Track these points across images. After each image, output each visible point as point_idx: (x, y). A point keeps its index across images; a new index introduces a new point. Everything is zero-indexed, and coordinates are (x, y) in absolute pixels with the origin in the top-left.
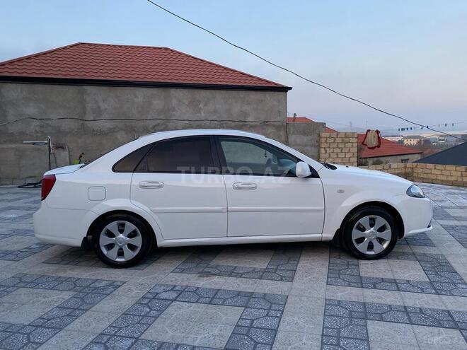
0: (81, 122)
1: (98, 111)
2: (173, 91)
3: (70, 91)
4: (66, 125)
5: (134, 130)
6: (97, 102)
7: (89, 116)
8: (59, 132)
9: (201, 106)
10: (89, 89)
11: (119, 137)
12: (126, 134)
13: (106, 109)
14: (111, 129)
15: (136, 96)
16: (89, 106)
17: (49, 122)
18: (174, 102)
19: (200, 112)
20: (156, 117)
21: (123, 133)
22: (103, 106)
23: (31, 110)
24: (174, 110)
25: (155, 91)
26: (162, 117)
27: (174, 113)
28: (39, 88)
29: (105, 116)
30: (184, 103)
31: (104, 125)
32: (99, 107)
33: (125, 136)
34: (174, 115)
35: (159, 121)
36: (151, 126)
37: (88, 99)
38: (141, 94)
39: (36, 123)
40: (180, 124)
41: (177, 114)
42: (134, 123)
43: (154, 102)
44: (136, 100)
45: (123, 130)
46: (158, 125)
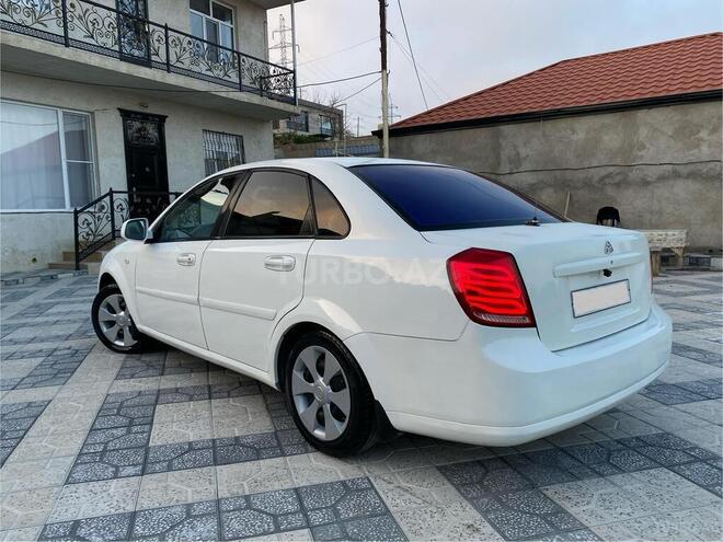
1: (517, 161)
2: (642, 114)
3: (482, 134)
5: (569, 186)
6: (515, 147)
7: (505, 169)
9: (704, 134)
10: (507, 129)
11: (544, 197)
12: (556, 192)
13: (527, 156)
14: (534, 185)
15: (574, 132)
16: (506, 153)
18: (643, 132)
19: (698, 146)
20: (605, 162)
21: (550, 191)
22: (523, 151)
24: (643, 147)
25: (608, 119)
26: (618, 161)
27: (643, 153)
28: (448, 136)
29: (527, 166)
30: (663, 133)
31: (525, 179)
32: (518, 154)
33: (554, 195)
34: (642, 156)
35: (611, 169)
36: (596, 178)
37: (504, 144)
38: (582, 128)
40: (652, 173)
41: (647, 155)
42: (568, 174)
43: (606, 138)
44: (575, 137)
45: (550, 186)
46: (609, 176)
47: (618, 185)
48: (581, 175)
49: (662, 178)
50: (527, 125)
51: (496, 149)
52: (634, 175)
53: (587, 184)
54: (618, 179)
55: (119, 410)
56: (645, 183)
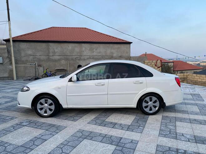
0: (48, 57)
1: (54, 53)
2: (83, 45)
3: (44, 45)
4: (43, 57)
5: (68, 60)
6: (54, 49)
7: (51, 54)
8: (39, 60)
9: (94, 50)
10: (51, 44)
11: (62, 62)
13: (57, 52)
14: (59, 59)
15: (69, 47)
16: (51, 50)
17: (36, 57)
18: (84, 49)
19: (94, 53)
20: (76, 54)
21: (64, 61)
22: (56, 50)
23: (30, 52)
24: (83, 52)
25: (76, 45)
26: (79, 54)
28: (33, 44)
29: (57, 54)
30: (87, 49)
31: (57, 57)
35: (77, 56)
36: (74, 58)
37: (50, 48)
38: (71, 46)
39: (31, 57)
40: (86, 57)
41: (85, 53)
42: (68, 57)
43: (76, 49)
44: (69, 48)
45: (63, 59)
46: (77, 58)
47: (79, 60)
48: (71, 57)
49: (88, 59)
50: (57, 44)
51: (48, 49)
52: (82, 58)
53: (72, 59)
54: (79, 58)
56: (84, 60)
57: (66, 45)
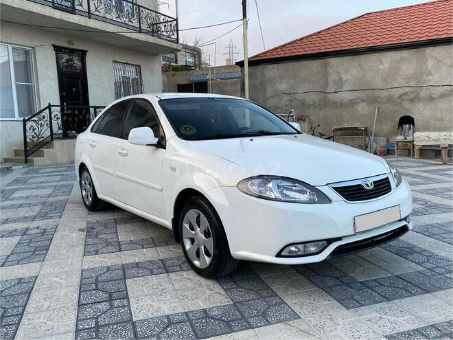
0: (323, 95)
1: (340, 83)
2: (430, 51)
3: (316, 64)
4: (312, 98)
5: (377, 101)
6: (339, 74)
7: (331, 89)
8: (304, 105)
11: (359, 109)
12: (368, 105)
13: (348, 80)
14: (352, 100)
15: (381, 63)
16: (332, 78)
17: (296, 96)
18: (430, 63)
21: (364, 104)
22: (345, 77)
23: (283, 87)
24: (429, 73)
25: (405, 54)
26: (412, 83)
27: (430, 77)
28: (290, 65)
29: (347, 87)
30: (445, 64)
31: (346, 96)
32: (341, 79)
33: (367, 107)
34: (430, 80)
35: (407, 89)
36: (397, 96)
37: (331, 71)
38: (388, 59)
39: (286, 98)
40: (437, 92)
41: (434, 79)
42: (377, 93)
43: (404, 67)
44: (381, 67)
45: (364, 101)
46: (406, 94)
47: (412, 100)
48: (385, 93)
49: (443, 96)
50: (348, 58)
51: (325, 75)
52: (423, 93)
53: (390, 100)
54: (412, 96)
55: (97, 286)
56: (431, 99)
57: (373, 57)
